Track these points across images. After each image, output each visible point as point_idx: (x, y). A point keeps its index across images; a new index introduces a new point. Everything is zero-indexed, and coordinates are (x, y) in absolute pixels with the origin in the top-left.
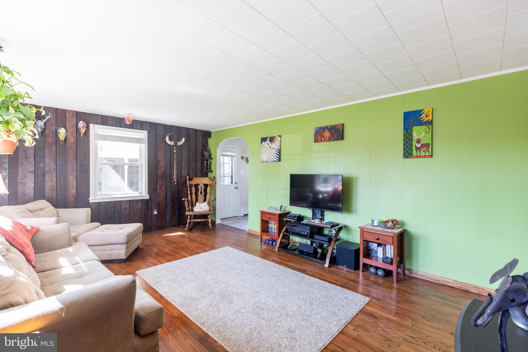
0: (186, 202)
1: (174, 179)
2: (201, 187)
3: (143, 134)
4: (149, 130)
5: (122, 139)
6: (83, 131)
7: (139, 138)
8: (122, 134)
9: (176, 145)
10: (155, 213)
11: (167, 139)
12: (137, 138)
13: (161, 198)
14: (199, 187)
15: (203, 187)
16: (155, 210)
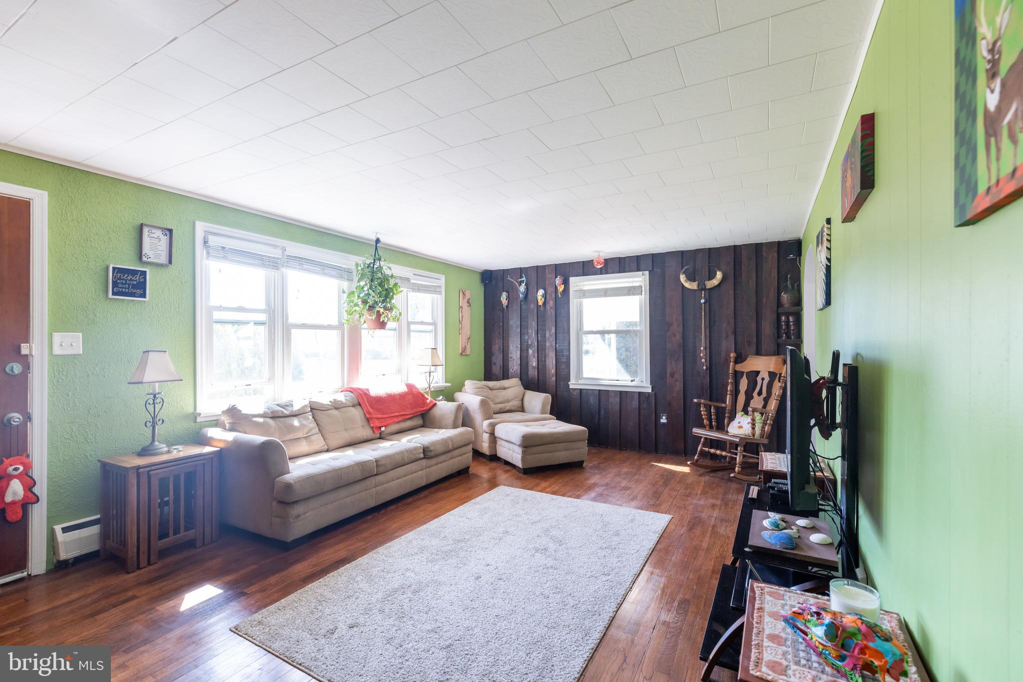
0: (702, 408)
1: (702, 358)
2: (763, 379)
3: (640, 279)
4: (651, 269)
5: (606, 293)
6: (561, 288)
7: (631, 287)
8: (606, 284)
9: (702, 288)
10: (664, 420)
11: (683, 278)
12: (628, 287)
13: (675, 395)
14: (759, 379)
15: (767, 379)
16: (663, 416)
